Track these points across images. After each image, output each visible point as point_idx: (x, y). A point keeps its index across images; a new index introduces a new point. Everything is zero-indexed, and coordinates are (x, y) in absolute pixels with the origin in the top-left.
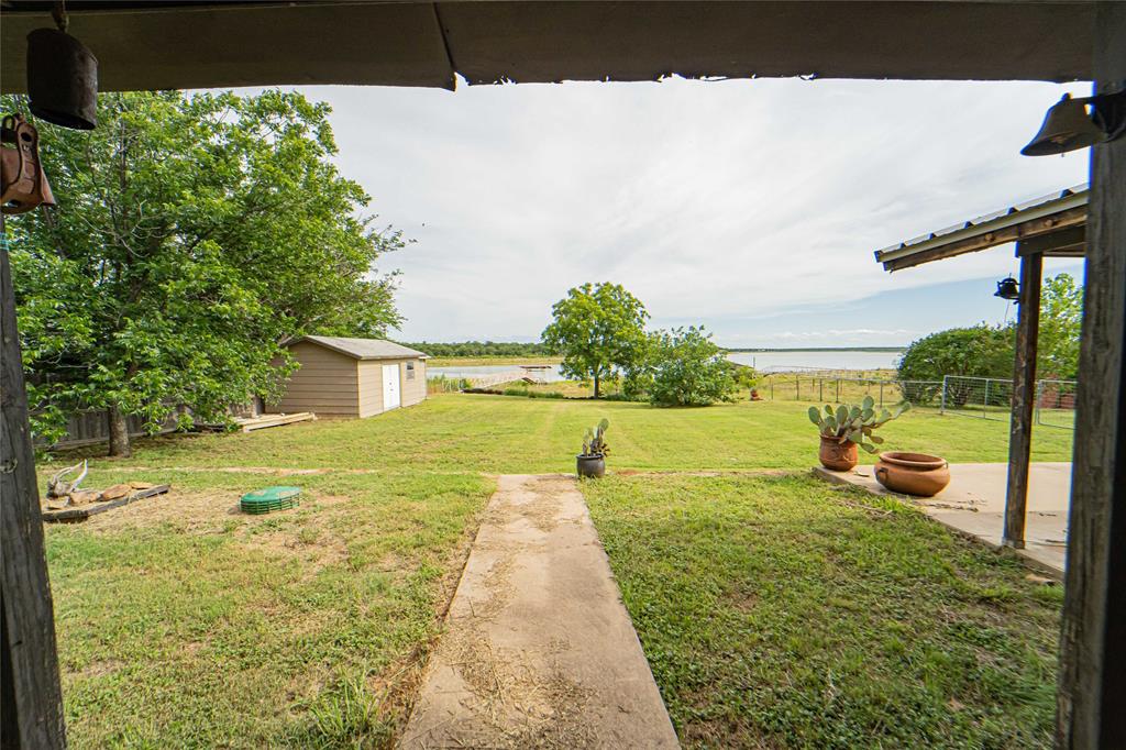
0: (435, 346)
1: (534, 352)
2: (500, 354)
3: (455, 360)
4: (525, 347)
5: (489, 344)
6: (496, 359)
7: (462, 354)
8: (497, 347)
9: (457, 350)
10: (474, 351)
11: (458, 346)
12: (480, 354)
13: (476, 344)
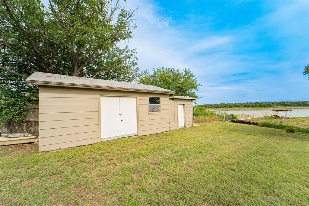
0: (235, 104)
1: (278, 105)
2: (261, 106)
3: (242, 109)
4: (273, 103)
5: (256, 103)
6: (259, 108)
7: (245, 106)
8: (260, 104)
9: (243, 105)
10: (250, 105)
11: (244, 104)
12: (252, 106)
13: (251, 103)
